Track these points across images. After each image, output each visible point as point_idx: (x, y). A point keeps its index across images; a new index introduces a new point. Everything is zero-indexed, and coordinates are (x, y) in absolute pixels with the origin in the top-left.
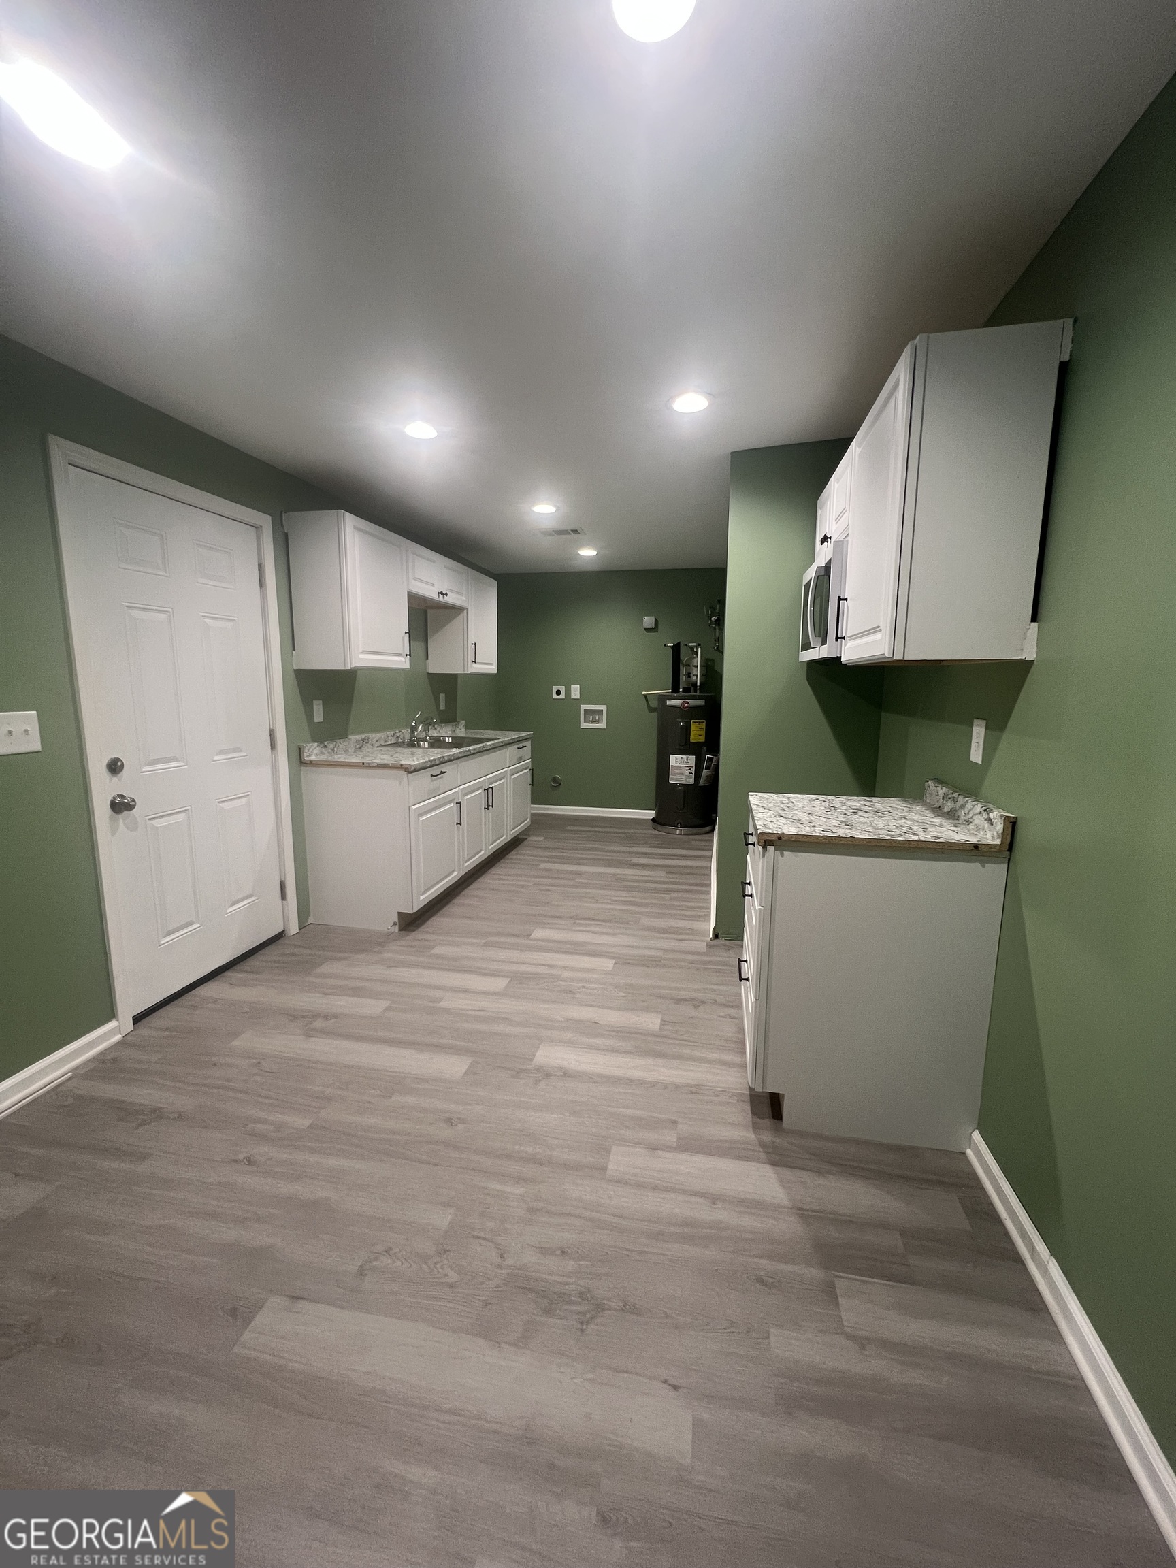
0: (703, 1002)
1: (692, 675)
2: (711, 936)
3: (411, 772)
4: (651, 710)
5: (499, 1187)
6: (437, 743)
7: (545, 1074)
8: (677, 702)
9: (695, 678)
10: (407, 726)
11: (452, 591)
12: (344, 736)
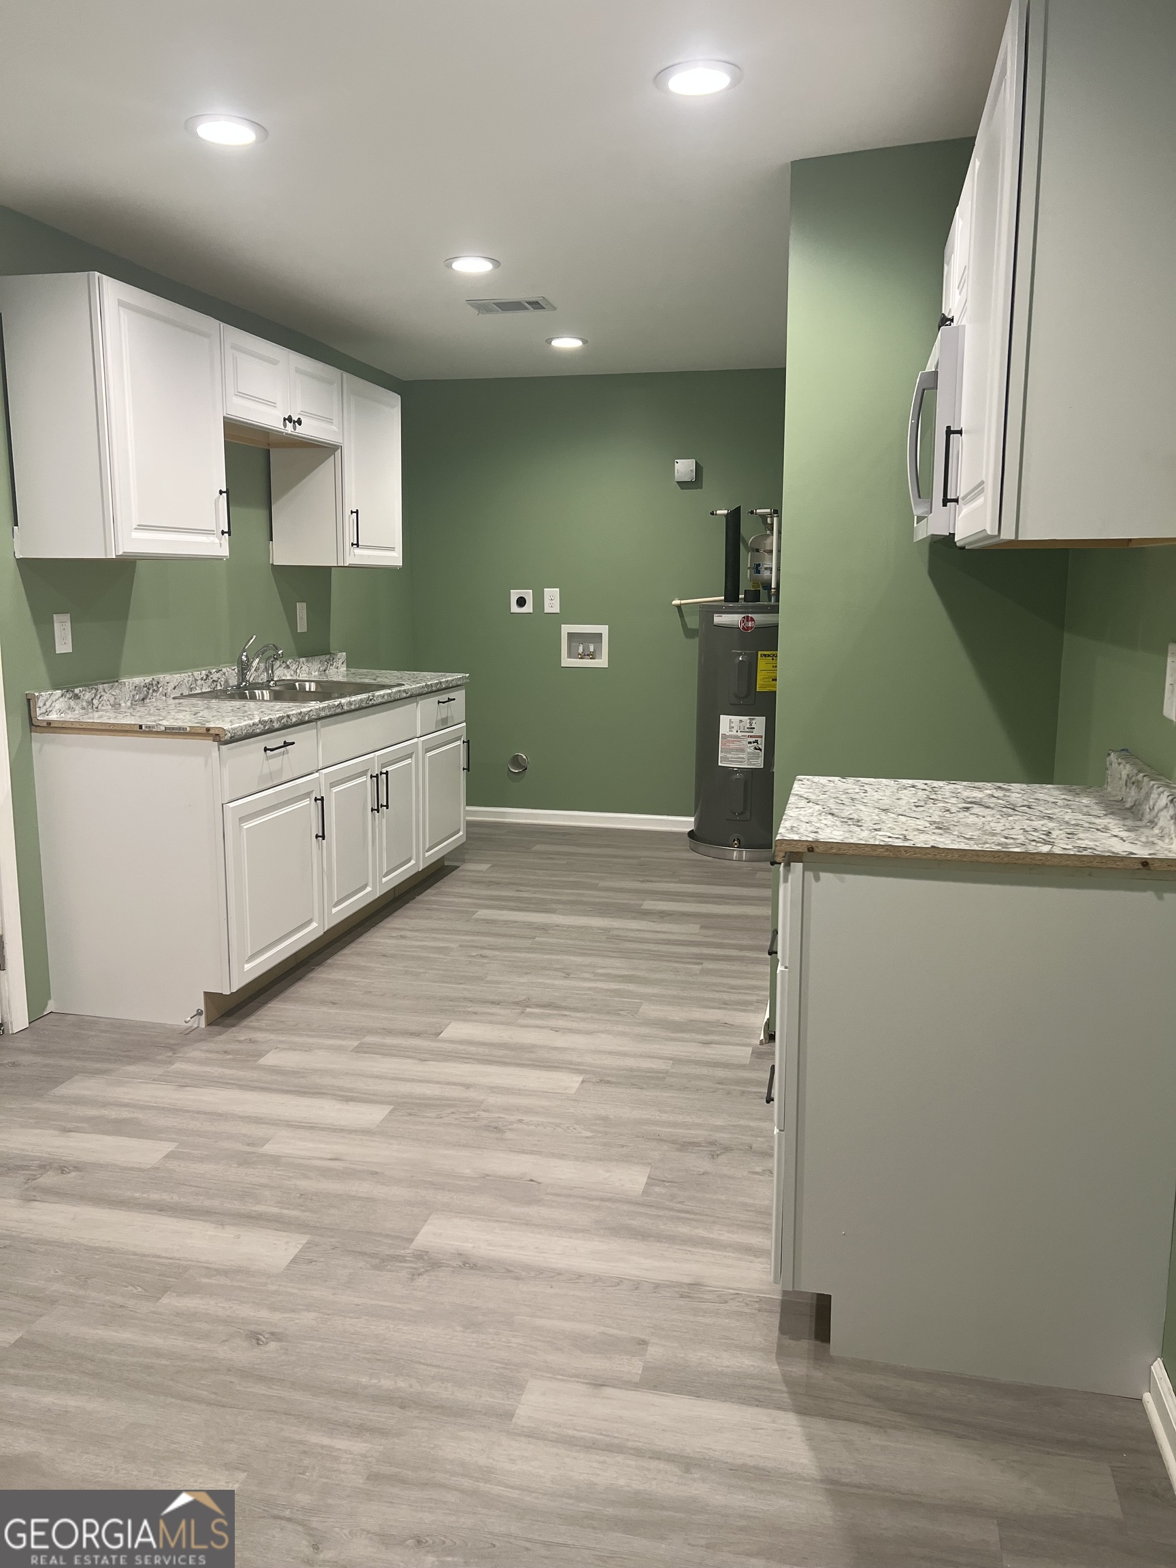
0: (727, 1149)
1: (762, 569)
2: (762, 1037)
3: (226, 743)
4: (689, 633)
5: (326, 1441)
6: (288, 692)
7: (429, 1262)
8: (734, 619)
9: (767, 573)
10: (232, 663)
11: (311, 416)
12: (112, 678)
